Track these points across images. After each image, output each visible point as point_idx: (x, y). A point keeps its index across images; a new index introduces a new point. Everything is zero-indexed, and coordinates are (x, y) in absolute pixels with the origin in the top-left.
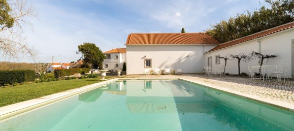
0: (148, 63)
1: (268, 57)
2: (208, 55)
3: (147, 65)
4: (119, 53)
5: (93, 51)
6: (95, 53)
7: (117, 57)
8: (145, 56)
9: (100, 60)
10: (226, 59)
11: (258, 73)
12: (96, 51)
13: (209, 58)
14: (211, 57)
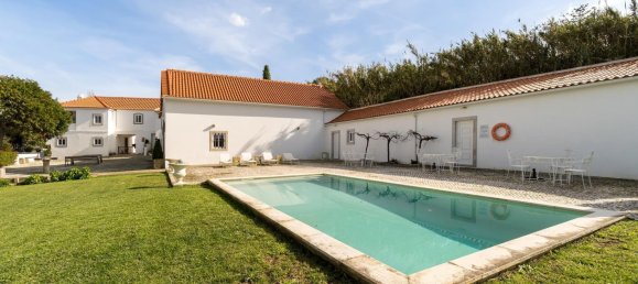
0: (220, 141)
1: (428, 139)
2: (333, 128)
3: (216, 145)
4: (106, 108)
5: (32, 103)
6: (42, 107)
7: (99, 119)
8: (213, 126)
9: (57, 128)
10: (368, 138)
11: (414, 159)
12: (47, 104)
13: (333, 134)
14: (339, 132)
